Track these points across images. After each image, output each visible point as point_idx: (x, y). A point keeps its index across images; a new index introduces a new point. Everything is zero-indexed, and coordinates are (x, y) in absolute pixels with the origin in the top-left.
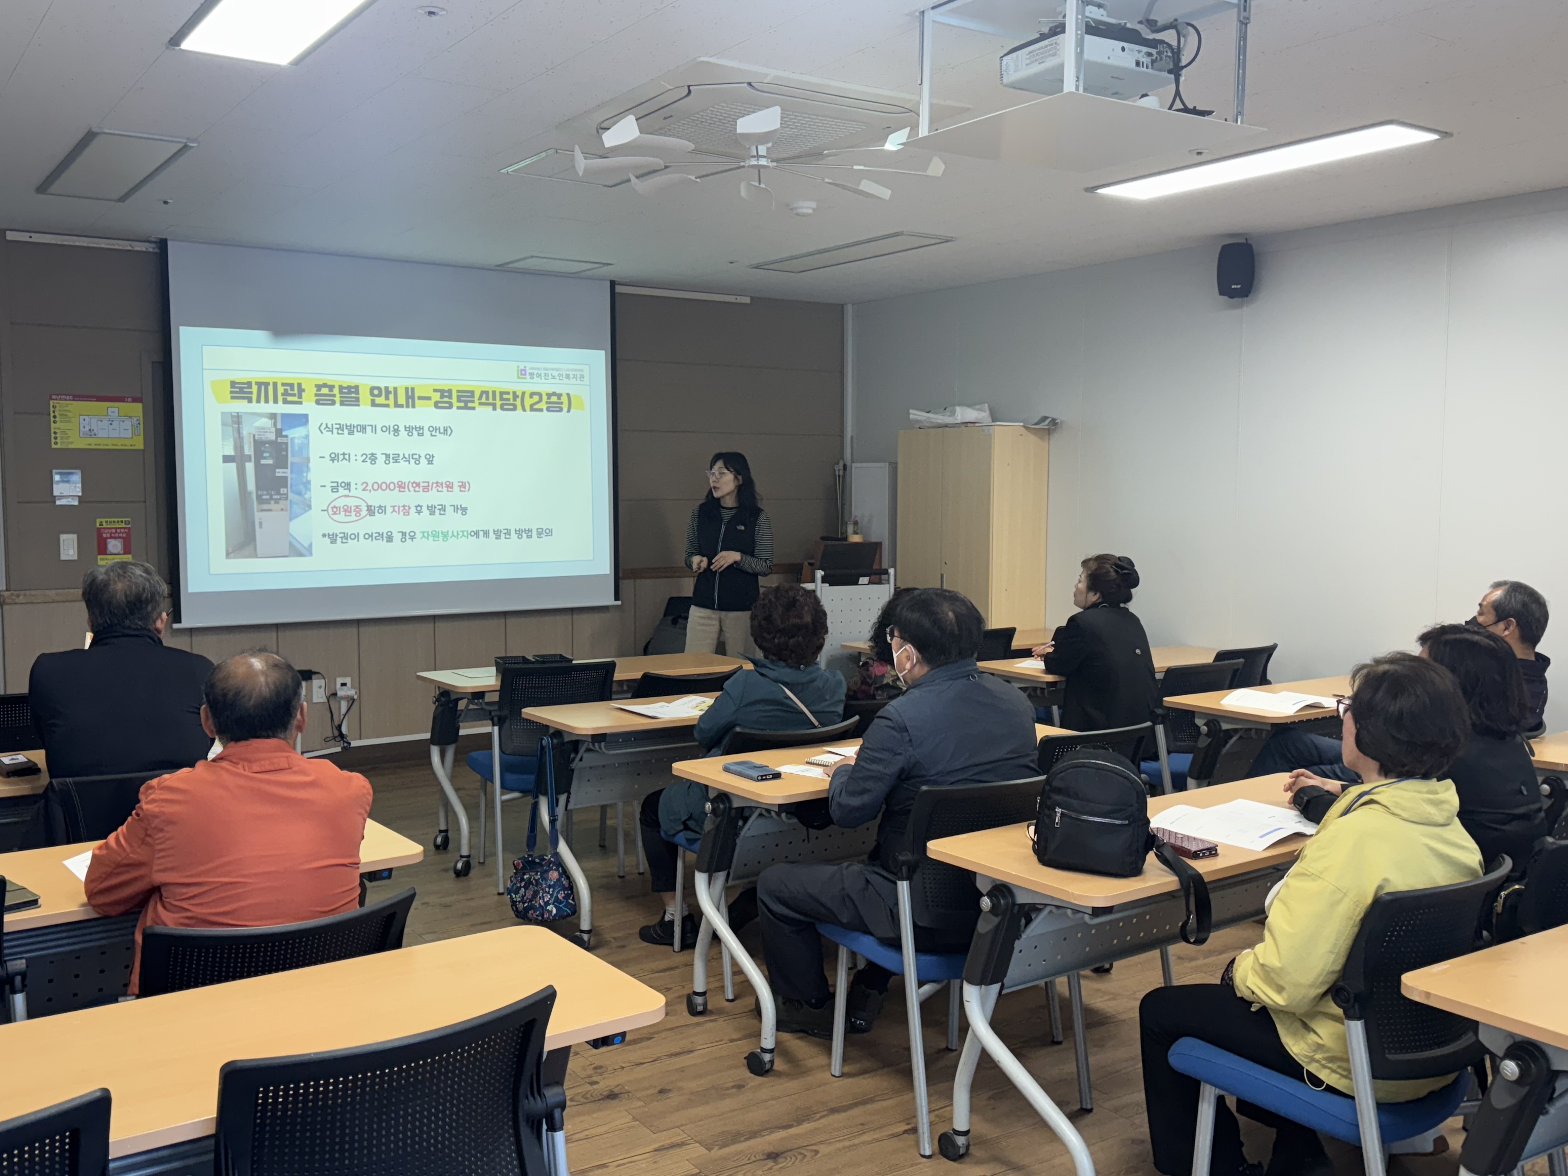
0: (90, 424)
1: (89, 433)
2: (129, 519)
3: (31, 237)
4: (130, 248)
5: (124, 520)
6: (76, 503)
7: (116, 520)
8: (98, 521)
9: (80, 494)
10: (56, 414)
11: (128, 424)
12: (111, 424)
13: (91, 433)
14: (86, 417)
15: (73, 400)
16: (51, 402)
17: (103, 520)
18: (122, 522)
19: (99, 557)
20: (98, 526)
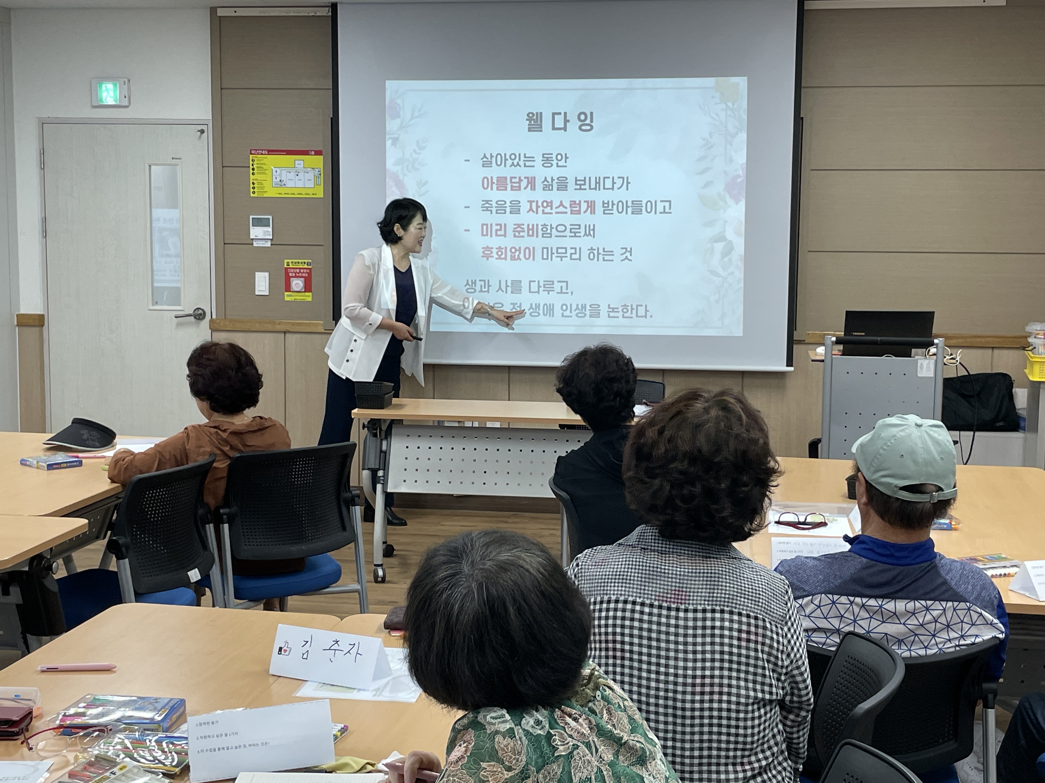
0: (280, 175)
1: (280, 183)
2: (310, 261)
3: (235, 12)
4: (313, 14)
5: (306, 261)
6: (268, 244)
7: (300, 261)
8: (286, 261)
9: (271, 238)
10: (255, 166)
11: (311, 175)
12: (297, 175)
13: (281, 184)
14: (277, 169)
15: (268, 154)
16: (251, 156)
17: (290, 261)
18: (305, 263)
19: (286, 293)
20: (285, 266)
